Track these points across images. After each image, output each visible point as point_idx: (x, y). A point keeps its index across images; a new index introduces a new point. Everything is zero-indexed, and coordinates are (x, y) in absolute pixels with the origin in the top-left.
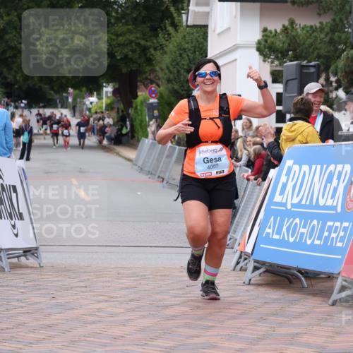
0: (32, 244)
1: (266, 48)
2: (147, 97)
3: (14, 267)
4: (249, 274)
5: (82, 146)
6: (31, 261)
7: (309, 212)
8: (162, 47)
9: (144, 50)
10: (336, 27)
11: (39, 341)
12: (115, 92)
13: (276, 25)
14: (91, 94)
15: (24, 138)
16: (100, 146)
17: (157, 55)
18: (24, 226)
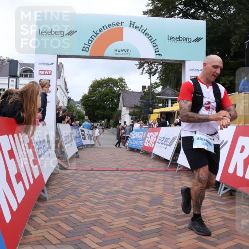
0: (93, 144)
1: (130, 114)
2: (112, 121)
3: (90, 147)
4: (127, 149)
6: (94, 146)
7: (137, 140)
8: (114, 114)
9: (111, 114)
10: (141, 111)
11: (95, 159)
12: (107, 120)
13: (132, 111)
18: (92, 141)
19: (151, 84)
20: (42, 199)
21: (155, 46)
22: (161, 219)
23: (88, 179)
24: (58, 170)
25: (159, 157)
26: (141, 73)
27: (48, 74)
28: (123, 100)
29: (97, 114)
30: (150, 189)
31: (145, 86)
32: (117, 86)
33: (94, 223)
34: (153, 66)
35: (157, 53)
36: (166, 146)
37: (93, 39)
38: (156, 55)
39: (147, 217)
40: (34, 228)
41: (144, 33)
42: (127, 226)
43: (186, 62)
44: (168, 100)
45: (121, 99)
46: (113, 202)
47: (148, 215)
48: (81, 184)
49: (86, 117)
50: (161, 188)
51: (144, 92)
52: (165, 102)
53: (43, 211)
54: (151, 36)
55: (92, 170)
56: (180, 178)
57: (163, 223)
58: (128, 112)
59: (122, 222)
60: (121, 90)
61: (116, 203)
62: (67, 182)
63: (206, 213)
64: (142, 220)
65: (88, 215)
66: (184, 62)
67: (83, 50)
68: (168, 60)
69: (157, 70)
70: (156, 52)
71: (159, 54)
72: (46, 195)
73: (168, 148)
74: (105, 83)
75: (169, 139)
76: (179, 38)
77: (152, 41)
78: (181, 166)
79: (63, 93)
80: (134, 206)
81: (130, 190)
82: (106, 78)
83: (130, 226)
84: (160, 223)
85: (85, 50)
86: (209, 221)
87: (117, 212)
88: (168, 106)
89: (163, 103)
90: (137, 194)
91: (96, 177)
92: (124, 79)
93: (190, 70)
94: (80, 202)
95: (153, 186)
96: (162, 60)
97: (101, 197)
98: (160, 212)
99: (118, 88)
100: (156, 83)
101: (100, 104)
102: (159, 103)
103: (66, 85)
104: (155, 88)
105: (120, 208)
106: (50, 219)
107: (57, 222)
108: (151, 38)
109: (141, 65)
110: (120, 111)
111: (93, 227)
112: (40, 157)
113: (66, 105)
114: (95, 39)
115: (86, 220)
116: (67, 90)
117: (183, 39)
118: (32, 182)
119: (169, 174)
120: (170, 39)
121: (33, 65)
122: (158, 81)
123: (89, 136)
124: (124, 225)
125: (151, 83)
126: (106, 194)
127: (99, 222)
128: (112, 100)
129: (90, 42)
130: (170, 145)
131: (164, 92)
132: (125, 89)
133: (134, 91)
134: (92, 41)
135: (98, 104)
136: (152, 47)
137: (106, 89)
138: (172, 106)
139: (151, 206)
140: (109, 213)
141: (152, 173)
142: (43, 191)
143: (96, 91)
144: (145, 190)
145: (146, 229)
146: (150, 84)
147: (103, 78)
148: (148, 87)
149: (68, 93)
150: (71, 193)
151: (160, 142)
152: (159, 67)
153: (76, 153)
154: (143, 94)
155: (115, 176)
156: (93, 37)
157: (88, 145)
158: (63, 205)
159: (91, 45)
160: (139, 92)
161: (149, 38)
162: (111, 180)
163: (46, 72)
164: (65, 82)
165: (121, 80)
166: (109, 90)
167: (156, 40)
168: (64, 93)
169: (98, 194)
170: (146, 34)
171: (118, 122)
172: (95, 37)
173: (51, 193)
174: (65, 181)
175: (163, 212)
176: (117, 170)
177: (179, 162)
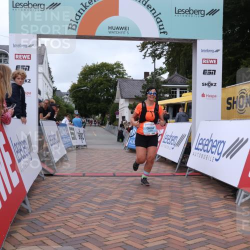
0: (85, 144)
1: (130, 107)
2: (107, 116)
3: (82, 148)
4: (127, 150)
5: (95, 126)
6: (85, 147)
8: (110, 107)
9: (107, 107)
11: (88, 163)
12: (101, 115)
13: (132, 103)
14: (96, 115)
15: (84, 124)
16: (99, 126)
17: (109, 108)
18: (84, 141)
19: (155, 70)
20: (23, 212)
21: (159, 22)
22: (167, 233)
23: (79, 187)
24: (43, 176)
25: (165, 158)
26: (143, 57)
27: (27, 59)
28: (120, 90)
29: (90, 109)
30: (154, 197)
31: (148, 73)
32: (113, 73)
33: (87, 239)
34: (158, 47)
35: (162, 31)
36: (173, 146)
37: (82, 14)
38: (161, 33)
39: (150, 231)
40: (14, 246)
41: (145, 5)
42: (126, 242)
43: (198, 41)
44: (176, 89)
45: (118, 89)
46: (109, 214)
47: (151, 229)
48: (70, 192)
49: (76, 112)
50: (166, 197)
51: (146, 79)
52: (173, 92)
53: (25, 225)
54: (154, 9)
55: (84, 176)
56: (190, 183)
57: (169, 238)
58: (127, 104)
59: (120, 237)
60: (119, 77)
61: (113, 215)
62: (54, 191)
63: (222, 225)
64: (144, 234)
65: (78, 229)
66: (195, 41)
67: (69, 28)
68: (175, 39)
69: (163, 52)
70: (160, 29)
71: (164, 32)
72: (28, 207)
73: (176, 148)
74: (99, 69)
75: (177, 137)
76: (189, 11)
77: (155, 15)
78: (191, 170)
79: (47, 83)
80: (134, 218)
81: (130, 199)
82: (99, 63)
83: (129, 242)
84: (165, 238)
85: (72, 28)
86: (226, 236)
87: (114, 226)
88: (176, 97)
89: (170, 93)
90: (137, 203)
91: (88, 184)
92: (122, 64)
93: (202, 51)
94: (69, 214)
95: (157, 194)
96: (168, 39)
97: (94, 208)
98: (166, 225)
99: (114, 76)
100: (161, 69)
101: (93, 96)
102: (165, 93)
103: (50, 72)
104: (160, 74)
105: (117, 221)
106: (34, 235)
107: (41, 239)
108: (153, 11)
109: (143, 47)
110: (118, 104)
111: (85, 244)
112: (19, 161)
113: (50, 97)
114: (84, 13)
115: (77, 235)
116: (52, 79)
117: (194, 12)
118: (10, 191)
119: (177, 179)
120: (178, 12)
121: (7, 47)
122: (164, 66)
123: (80, 135)
124: (122, 240)
125: (155, 68)
126: (101, 204)
127: (93, 238)
128: (108, 90)
129: (78, 18)
130: (178, 144)
131: (171, 80)
132: (123, 77)
133: (134, 79)
134: (80, 17)
135: (90, 95)
136: (155, 23)
137: (100, 77)
138: (181, 96)
139: (154, 218)
140: (105, 227)
141: (157, 178)
142: (24, 202)
143: (87, 79)
144: (147, 198)
145: (148, 245)
146: (153, 71)
147: (96, 64)
148: (152, 73)
149: (53, 82)
150: (58, 203)
151: (166, 141)
152: (164, 48)
153: (65, 156)
154: (145, 83)
155: (112, 182)
156: (81, 11)
157: (79, 146)
158: (49, 218)
159: (79, 21)
160: (140, 80)
161: (151, 11)
162: (107, 187)
163: (24, 57)
164: (49, 69)
165: (118, 65)
166: (104, 77)
167: (160, 14)
168: (49, 82)
169: (90, 204)
170: (148, 6)
171: (116, 117)
172: (84, 11)
173: (34, 204)
174: (51, 189)
175: (169, 225)
176: (114, 176)
177: (188, 165)
